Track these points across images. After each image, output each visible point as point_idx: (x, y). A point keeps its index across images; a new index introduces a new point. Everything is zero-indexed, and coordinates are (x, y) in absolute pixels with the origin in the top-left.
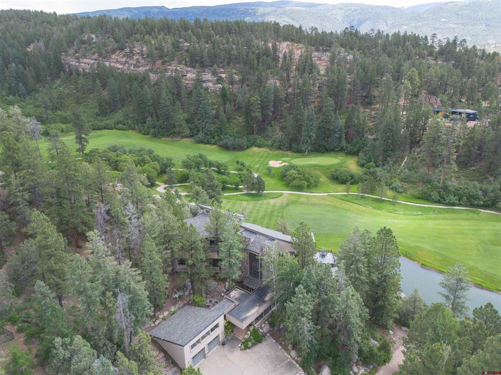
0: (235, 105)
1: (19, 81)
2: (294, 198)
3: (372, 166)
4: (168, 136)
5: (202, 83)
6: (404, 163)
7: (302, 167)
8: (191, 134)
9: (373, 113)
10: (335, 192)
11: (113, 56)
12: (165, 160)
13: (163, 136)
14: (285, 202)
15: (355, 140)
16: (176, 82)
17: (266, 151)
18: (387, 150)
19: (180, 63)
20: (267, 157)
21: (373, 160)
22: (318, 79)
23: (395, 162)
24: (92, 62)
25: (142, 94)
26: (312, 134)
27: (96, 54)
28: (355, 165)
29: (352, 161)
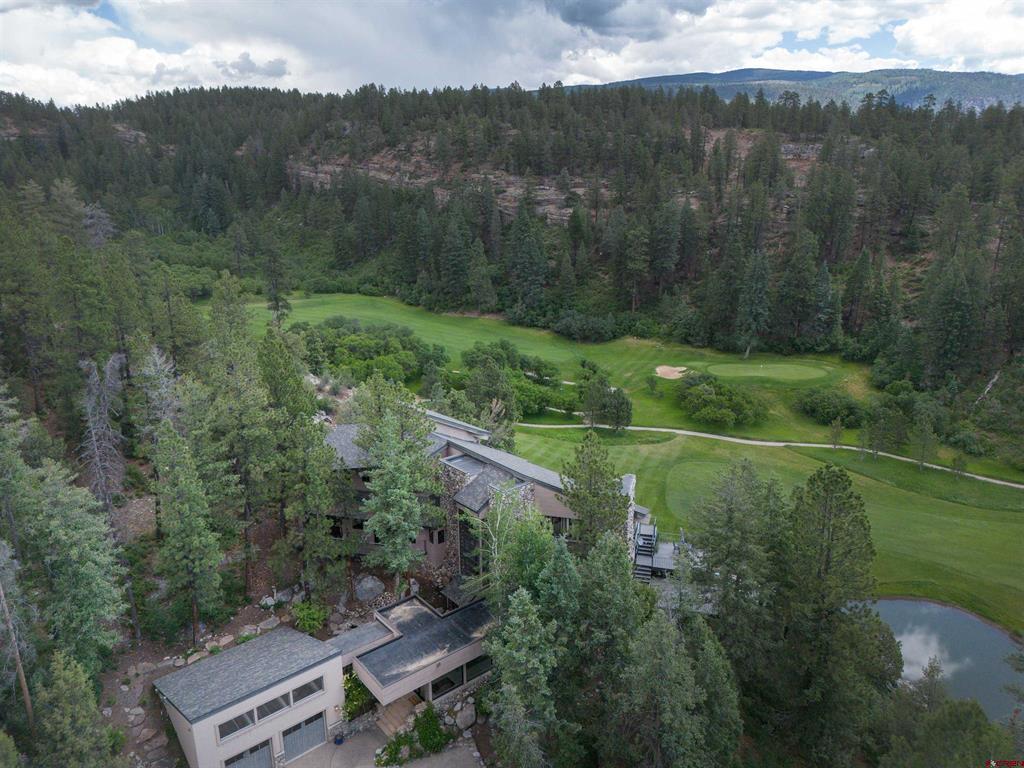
0: (597, 251)
1: (210, 206)
2: (696, 447)
3: (906, 389)
4: (455, 309)
5: (536, 206)
6: (990, 386)
7: (731, 381)
8: (500, 307)
9: (918, 270)
10: (806, 442)
11: (376, 159)
12: (431, 349)
13: (446, 308)
14: (675, 454)
15: (867, 329)
16: (484, 204)
17: (653, 347)
18: (946, 353)
19: (496, 167)
20: (655, 357)
21: (908, 374)
22: (788, 196)
23: (967, 382)
24: (338, 169)
25: (414, 226)
26: (761, 311)
27: (347, 156)
28: (863, 385)
29: (856, 377)
